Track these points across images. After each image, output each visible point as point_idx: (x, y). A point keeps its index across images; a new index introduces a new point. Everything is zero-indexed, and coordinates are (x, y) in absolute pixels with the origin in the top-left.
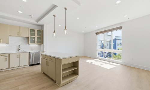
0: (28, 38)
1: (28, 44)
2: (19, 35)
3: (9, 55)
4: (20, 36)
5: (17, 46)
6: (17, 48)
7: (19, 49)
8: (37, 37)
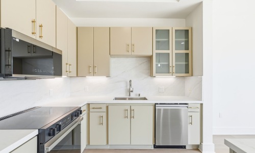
0: (150, 58)
1: (151, 75)
2: (130, 51)
3: (107, 107)
4: (133, 53)
5: (127, 82)
6: (127, 86)
7: (131, 89)
8: (175, 51)
